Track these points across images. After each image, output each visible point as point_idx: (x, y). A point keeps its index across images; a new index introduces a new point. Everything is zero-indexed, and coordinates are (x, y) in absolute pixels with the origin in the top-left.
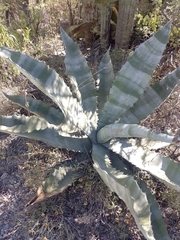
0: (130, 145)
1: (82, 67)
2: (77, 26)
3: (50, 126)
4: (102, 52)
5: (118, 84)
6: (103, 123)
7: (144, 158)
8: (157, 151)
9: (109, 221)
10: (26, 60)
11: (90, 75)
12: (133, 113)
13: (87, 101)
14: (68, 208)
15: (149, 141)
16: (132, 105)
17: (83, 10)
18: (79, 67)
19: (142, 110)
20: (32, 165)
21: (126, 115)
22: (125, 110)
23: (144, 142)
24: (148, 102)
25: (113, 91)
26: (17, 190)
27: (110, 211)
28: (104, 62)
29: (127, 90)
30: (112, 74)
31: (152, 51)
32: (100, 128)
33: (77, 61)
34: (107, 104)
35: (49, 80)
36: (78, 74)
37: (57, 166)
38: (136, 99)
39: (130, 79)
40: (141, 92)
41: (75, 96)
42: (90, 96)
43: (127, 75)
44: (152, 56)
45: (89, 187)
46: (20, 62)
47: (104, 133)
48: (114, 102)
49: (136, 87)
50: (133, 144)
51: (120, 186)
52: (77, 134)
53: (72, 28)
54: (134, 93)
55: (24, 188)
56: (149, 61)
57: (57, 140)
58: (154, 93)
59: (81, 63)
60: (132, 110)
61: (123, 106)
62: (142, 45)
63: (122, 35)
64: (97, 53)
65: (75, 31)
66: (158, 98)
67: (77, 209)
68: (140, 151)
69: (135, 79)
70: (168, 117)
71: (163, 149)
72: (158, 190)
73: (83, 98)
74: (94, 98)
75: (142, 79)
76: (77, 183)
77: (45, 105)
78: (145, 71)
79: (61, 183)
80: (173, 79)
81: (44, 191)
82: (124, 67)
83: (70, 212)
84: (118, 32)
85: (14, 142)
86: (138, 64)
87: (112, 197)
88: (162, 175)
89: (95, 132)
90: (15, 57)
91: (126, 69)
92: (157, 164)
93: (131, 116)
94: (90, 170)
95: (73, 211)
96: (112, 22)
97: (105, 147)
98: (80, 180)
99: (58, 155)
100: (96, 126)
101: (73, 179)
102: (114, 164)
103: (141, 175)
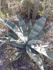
0: (37, 46)
1: (23, 24)
2: (21, 13)
3: (14, 40)
4: (29, 20)
5: (33, 29)
6: (29, 40)
7: (41, 50)
8: (44, 48)
9: (31, 68)
10: (8, 22)
11: (26, 26)
12: (38, 37)
13: (25, 33)
14: (18, 65)
15: (42, 45)
16: (37, 35)
17: (23, 9)
18: (22, 24)
19: (40, 36)
20: (8, 52)
21: (36, 38)
22: (35, 36)
23: (40, 45)
24: (42, 34)
25: (32, 31)
26: (3, 59)
27: (31, 65)
28: (29, 23)
29: (36, 31)
30: (32, 26)
31: (43, 21)
32: (28, 41)
33: (22, 22)
34: (30, 34)
35: (15, 28)
36: (22, 26)
37: (16, 52)
38: (38, 33)
39: (37, 28)
40: (40, 31)
41: (21, 32)
42: (25, 32)
43: (36, 27)
44: (43, 22)
45: (25, 58)
46: (7, 22)
47: (29, 43)
48: (32, 34)
49: (38, 30)
50: (38, 46)
51: (34, 57)
52: (21, 43)
53: (20, 13)
54: (38, 32)
55: (5, 59)
56: (42, 23)
57: (16, 44)
58: (43, 32)
59: (23, 23)
60: (37, 36)
61: (35, 35)
62: (40, 19)
63: (34, 16)
64: (27, 20)
65: (21, 14)
66: (44, 33)
67: (21, 65)
68: (40, 48)
69: (38, 28)
70: (47, 38)
71: (46, 47)
72: (45, 59)
73: (24, 33)
74: (27, 33)
75: (40, 28)
76: (21, 57)
77: (12, 34)
78: (41, 26)
79: (17, 57)
80: (48, 28)
81: (12, 59)
82: (35, 25)
83: (19, 66)
84: (33, 15)
85: (3, 45)
86: (39, 24)
87: (31, 61)
88: (46, 55)
89: (27, 42)
90: (5, 21)
91: (36, 25)
92: (44, 52)
93: (37, 38)
94: (25, 53)
95: (20, 65)
96: (31, 12)
97: (30, 47)
98: (22, 56)
99: (16, 49)
100: (27, 40)
101: (20, 56)
102: (32, 52)
103: (40, 55)
